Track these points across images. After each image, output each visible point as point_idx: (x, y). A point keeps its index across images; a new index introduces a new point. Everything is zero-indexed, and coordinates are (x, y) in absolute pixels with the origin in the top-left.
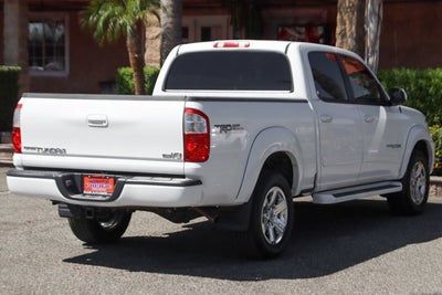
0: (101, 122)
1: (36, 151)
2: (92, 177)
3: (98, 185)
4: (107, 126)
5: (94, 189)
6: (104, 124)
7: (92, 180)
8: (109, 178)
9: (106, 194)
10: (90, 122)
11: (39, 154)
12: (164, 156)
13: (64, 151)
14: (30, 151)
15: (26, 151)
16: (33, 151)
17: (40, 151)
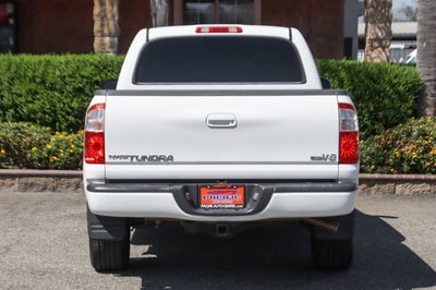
0: (228, 122)
1: (129, 160)
2: (211, 187)
3: (221, 196)
4: (235, 126)
5: (215, 201)
6: (231, 125)
7: (212, 190)
8: (238, 187)
9: (233, 206)
10: (212, 122)
11: (132, 163)
12: (312, 158)
13: (171, 158)
14: (118, 160)
15: (112, 160)
16: (123, 160)
17: (135, 159)
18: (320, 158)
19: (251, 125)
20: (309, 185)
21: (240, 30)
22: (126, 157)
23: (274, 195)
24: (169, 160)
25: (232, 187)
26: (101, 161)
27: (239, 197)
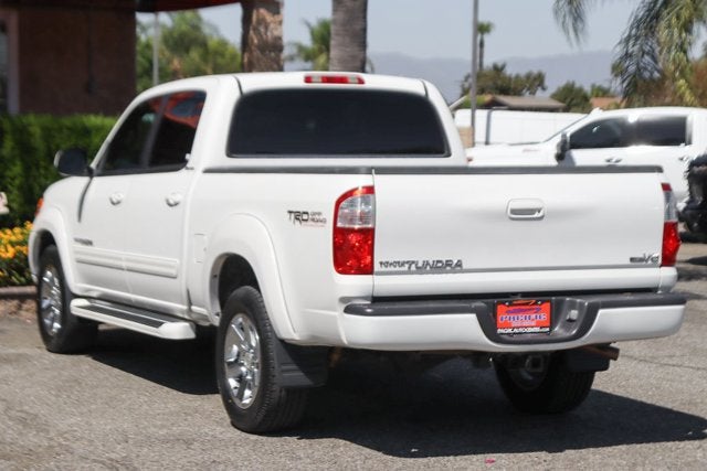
0: (532, 211)
1: (406, 267)
2: (511, 304)
3: (521, 316)
4: (542, 217)
5: (514, 323)
6: (537, 215)
7: (511, 308)
8: (542, 303)
9: (537, 329)
10: (514, 212)
11: (409, 272)
12: (632, 260)
13: (459, 264)
14: (392, 269)
15: (384, 269)
16: (398, 269)
17: (413, 266)
18: (641, 260)
19: (562, 214)
20: (628, 297)
21: (361, 81)
22: (403, 264)
23: (601, 312)
24: (457, 267)
25: (536, 304)
26: (368, 270)
27: (544, 317)
